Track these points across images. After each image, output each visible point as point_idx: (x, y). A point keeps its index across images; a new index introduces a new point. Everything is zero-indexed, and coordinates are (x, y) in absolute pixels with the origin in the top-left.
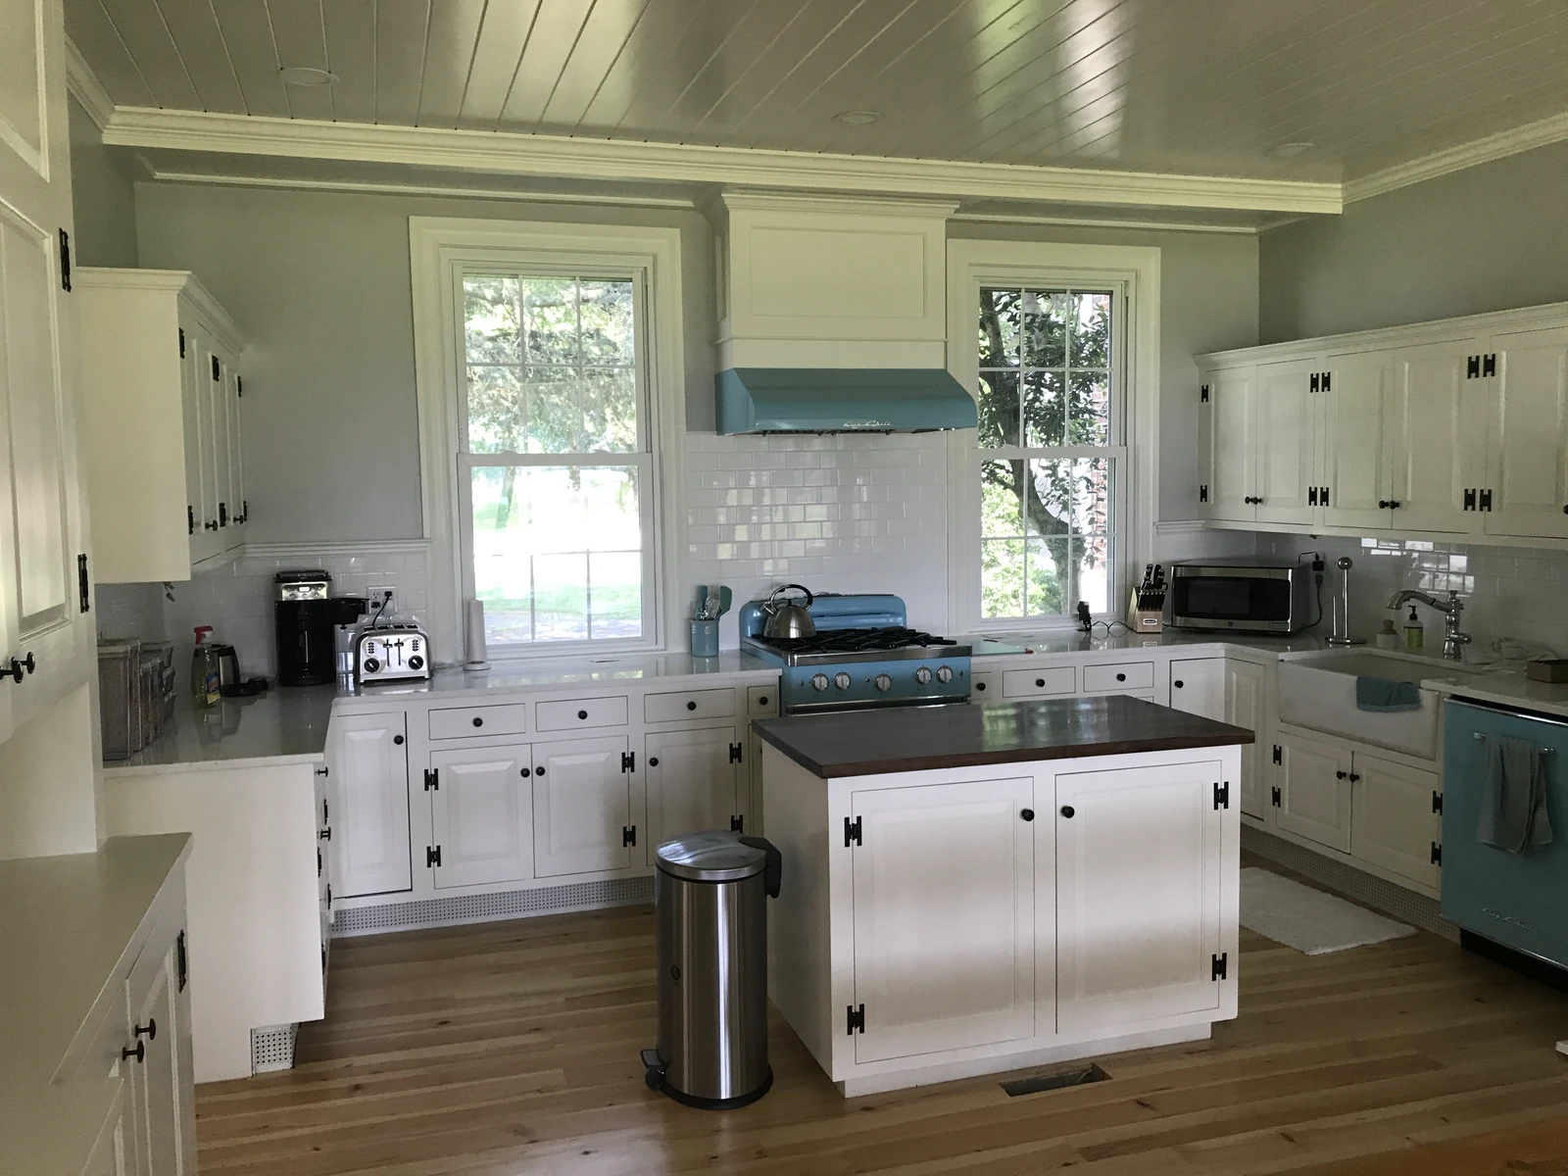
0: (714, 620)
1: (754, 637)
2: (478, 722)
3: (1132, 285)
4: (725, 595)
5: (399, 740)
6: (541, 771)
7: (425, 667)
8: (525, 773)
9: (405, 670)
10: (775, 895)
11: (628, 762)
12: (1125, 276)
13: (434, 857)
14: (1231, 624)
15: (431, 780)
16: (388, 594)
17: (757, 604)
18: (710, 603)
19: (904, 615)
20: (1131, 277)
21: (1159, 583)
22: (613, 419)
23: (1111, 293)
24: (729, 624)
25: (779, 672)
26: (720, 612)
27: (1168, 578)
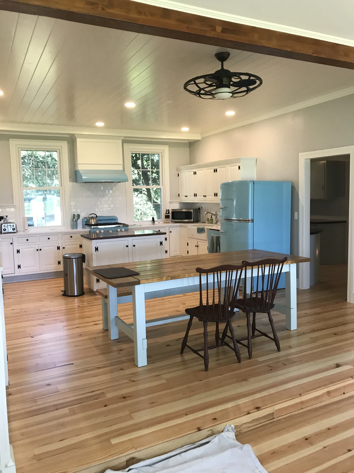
0: (76, 221)
1: (85, 224)
2: (27, 240)
3: (163, 153)
4: (79, 216)
5: (11, 244)
6: (41, 250)
7: (15, 230)
8: (37, 250)
9: (11, 231)
10: (84, 263)
11: (58, 248)
12: (161, 151)
13: (19, 267)
14: (182, 221)
15: (18, 251)
16: (7, 216)
17: (86, 218)
18: (75, 218)
19: (117, 220)
20: (162, 151)
21: (169, 213)
22: (55, 179)
23: (159, 154)
24: (80, 221)
25: (89, 230)
26: (78, 219)
27: (170, 212)
